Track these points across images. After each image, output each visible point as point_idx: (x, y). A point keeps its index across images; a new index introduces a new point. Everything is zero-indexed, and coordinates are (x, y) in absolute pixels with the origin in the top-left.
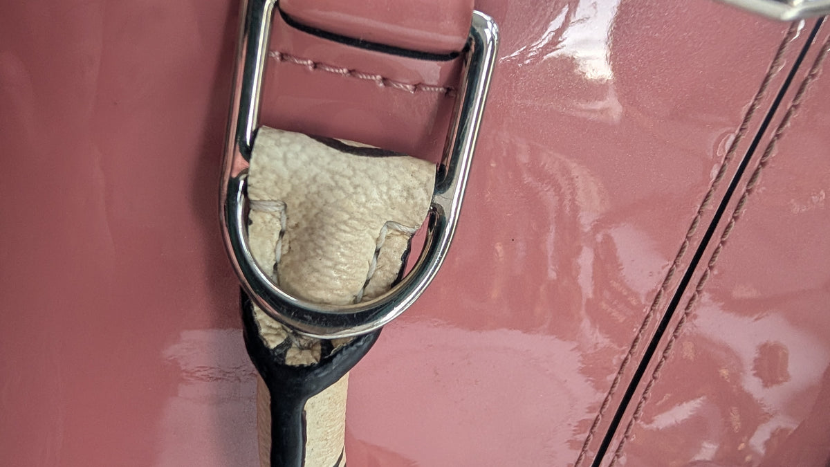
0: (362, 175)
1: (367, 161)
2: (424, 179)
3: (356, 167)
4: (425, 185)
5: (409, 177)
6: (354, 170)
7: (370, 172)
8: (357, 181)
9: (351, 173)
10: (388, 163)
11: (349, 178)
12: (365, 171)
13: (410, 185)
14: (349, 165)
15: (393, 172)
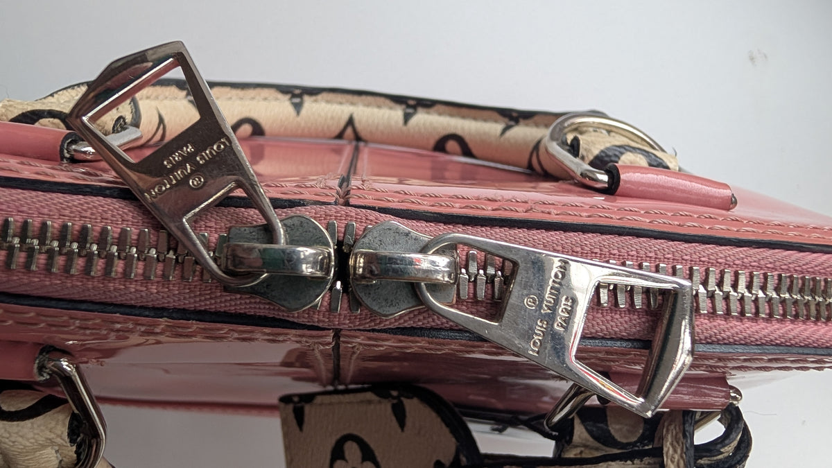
0: (15, 435)
1: (18, 425)
2: (59, 433)
3: (11, 431)
4: (61, 437)
5: (48, 433)
6: (9, 433)
7: (20, 434)
8: (13, 439)
9: (8, 435)
10: (32, 423)
11: (8, 438)
12: (17, 433)
13: (50, 437)
14: (6, 430)
15: (36, 431)
